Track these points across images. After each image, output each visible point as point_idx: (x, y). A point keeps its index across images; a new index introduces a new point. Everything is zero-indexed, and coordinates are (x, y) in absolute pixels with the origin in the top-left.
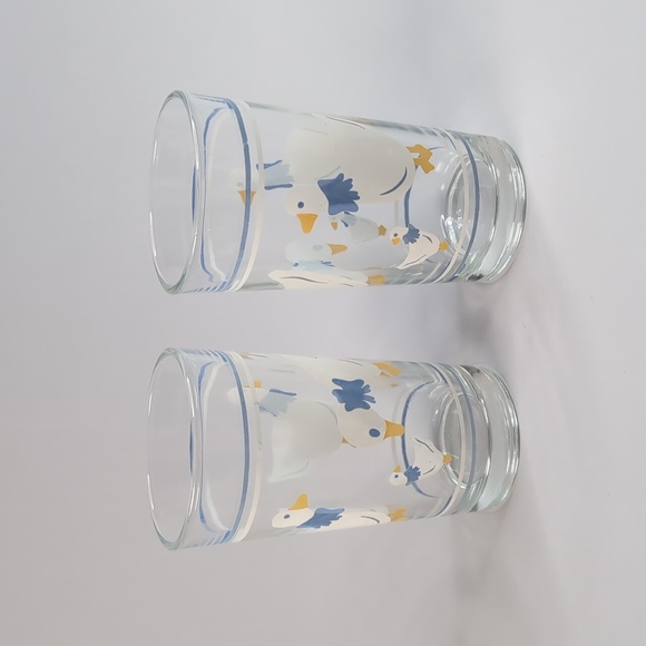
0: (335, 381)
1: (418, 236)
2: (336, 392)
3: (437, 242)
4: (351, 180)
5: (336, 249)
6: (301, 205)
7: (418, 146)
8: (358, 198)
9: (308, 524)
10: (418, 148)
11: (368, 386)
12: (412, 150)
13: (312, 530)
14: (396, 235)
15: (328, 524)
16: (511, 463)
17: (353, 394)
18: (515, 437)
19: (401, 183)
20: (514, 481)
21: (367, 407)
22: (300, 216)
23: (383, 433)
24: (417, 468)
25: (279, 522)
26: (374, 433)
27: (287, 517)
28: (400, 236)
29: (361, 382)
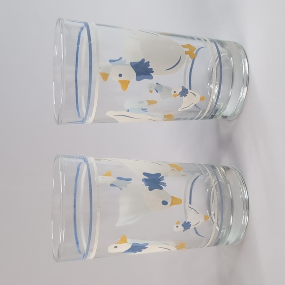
0: (144, 174)
1: (187, 93)
2: (144, 180)
3: (198, 96)
4: (149, 62)
5: (151, 103)
6: (120, 75)
7: (188, 45)
8: (153, 72)
9: (129, 251)
10: (188, 46)
11: (163, 177)
12: (184, 47)
13: (132, 254)
14: (175, 92)
15: (141, 251)
16: (245, 218)
17: (154, 181)
18: (247, 205)
19: (177, 64)
20: (246, 228)
21: (161, 188)
22: (120, 81)
23: (169, 203)
24: (189, 223)
25: (111, 250)
26: (165, 203)
27: (116, 247)
28: (178, 93)
29: (160, 174)
